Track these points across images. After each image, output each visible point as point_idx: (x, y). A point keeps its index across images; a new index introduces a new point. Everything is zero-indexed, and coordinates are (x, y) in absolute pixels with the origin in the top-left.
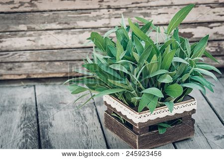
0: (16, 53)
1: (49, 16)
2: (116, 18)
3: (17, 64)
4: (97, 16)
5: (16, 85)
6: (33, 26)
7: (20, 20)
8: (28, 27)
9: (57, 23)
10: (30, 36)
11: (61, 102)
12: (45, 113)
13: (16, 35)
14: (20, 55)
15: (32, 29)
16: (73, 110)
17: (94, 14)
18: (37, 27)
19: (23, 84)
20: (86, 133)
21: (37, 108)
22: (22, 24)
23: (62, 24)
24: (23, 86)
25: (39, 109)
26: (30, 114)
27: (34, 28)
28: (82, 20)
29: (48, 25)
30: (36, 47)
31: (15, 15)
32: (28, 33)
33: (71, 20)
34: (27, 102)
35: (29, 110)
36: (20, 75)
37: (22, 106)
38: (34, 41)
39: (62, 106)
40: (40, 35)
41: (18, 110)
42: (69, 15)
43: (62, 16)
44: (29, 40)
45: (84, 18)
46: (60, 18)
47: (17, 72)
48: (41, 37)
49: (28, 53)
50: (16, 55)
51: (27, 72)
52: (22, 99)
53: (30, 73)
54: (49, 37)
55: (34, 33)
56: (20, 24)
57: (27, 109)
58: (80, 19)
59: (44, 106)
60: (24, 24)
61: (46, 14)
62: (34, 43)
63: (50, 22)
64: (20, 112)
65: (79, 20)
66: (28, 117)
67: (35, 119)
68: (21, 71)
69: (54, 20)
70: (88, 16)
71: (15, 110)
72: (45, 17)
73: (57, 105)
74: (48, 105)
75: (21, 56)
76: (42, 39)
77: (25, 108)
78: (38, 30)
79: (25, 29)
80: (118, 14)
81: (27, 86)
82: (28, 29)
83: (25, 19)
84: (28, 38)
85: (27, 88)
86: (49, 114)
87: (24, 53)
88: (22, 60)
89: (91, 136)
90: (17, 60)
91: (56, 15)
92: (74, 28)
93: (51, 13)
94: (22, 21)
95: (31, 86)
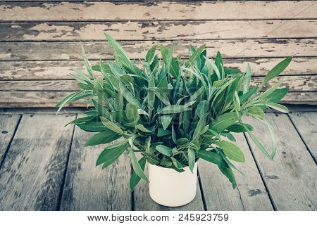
0: (58, 82)
1: (92, 46)
3: (59, 93)
4: (141, 47)
6: (75, 55)
7: (62, 48)
8: (70, 56)
9: (100, 53)
10: (73, 65)
12: (78, 150)
13: (58, 64)
14: (62, 85)
15: (74, 58)
17: (138, 45)
18: (80, 57)
20: (113, 180)
21: (71, 144)
22: (64, 53)
23: (105, 55)
24: (65, 114)
25: (73, 146)
26: (62, 152)
29: (91, 55)
31: (58, 43)
32: (70, 63)
34: (64, 136)
35: (63, 146)
37: (58, 140)
40: (83, 65)
41: (51, 146)
43: (105, 46)
45: (128, 49)
46: (104, 48)
48: (83, 67)
49: (70, 83)
50: (58, 84)
55: (76, 63)
56: (62, 53)
59: (79, 142)
60: (67, 53)
61: (89, 44)
63: (93, 53)
64: (53, 148)
67: (66, 159)
69: (97, 50)
70: (132, 48)
71: (48, 145)
72: (88, 47)
74: (84, 140)
77: (60, 143)
78: (80, 60)
79: (68, 58)
81: (70, 114)
82: (70, 58)
83: (67, 48)
84: (70, 68)
85: (69, 118)
86: (82, 152)
87: (67, 82)
88: (63, 89)
89: (118, 184)
90: (59, 89)
91: (100, 45)
93: (94, 43)
94: (64, 50)
95: (73, 115)
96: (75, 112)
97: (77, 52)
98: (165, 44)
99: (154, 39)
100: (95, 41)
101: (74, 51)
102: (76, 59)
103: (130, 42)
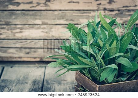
0: (33, 41)
1: (58, 14)
3: (33, 50)
6: (46, 21)
7: (37, 16)
8: (42, 22)
9: (65, 19)
10: (44, 28)
11: (62, 79)
12: (49, 86)
13: (33, 27)
14: (35, 43)
15: (45, 23)
16: (71, 85)
17: (93, 14)
18: (49, 22)
19: (37, 65)
21: (43, 83)
22: (38, 19)
23: (68, 21)
24: (37, 66)
25: (45, 83)
26: (37, 87)
27: (47, 23)
28: (84, 18)
29: (58, 21)
30: (48, 37)
31: (33, 12)
32: (42, 26)
33: (75, 18)
34: (37, 78)
35: (37, 84)
36: (35, 58)
37: (33, 81)
38: (47, 33)
39: (63, 82)
40: (51, 28)
41: (29, 83)
42: (74, 14)
43: (68, 14)
44: (43, 32)
46: (67, 16)
47: (32, 56)
48: (52, 30)
50: (32, 43)
51: (40, 56)
52: (34, 76)
53: (42, 57)
54: (58, 30)
55: (47, 27)
56: (36, 19)
57: (36, 83)
58: (82, 17)
59: (49, 81)
60: (40, 19)
61: (56, 13)
62: (46, 35)
63: (59, 19)
64: (30, 85)
66: (35, 89)
68: (36, 55)
69: (62, 17)
71: (27, 83)
72: (55, 15)
73: (59, 81)
74: (52, 81)
75: (36, 44)
76: (52, 31)
78: (50, 25)
79: (40, 23)
80: (112, 15)
81: (40, 66)
82: (42, 23)
83: (40, 16)
84: (42, 30)
86: (52, 87)
87: (39, 41)
88: (36, 47)
90: (33, 47)
91: (64, 14)
92: (77, 24)
93: (60, 12)
94: (38, 17)
95: (43, 67)
96: (44, 65)
97: (47, 19)
99: (105, 9)
100: (60, 10)
101: (45, 18)
102: (46, 24)
103: (87, 12)
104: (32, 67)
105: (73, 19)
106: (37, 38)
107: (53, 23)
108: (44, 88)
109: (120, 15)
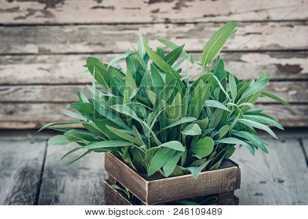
0: (20, 89)
1: (73, 32)
2: (178, 38)
3: (21, 106)
4: (149, 34)
5: (19, 138)
6: (47, 46)
7: (28, 36)
8: (39, 48)
9: (86, 43)
10: (43, 62)
11: (81, 166)
12: (53, 181)
13: (20, 60)
14: (25, 92)
15: (46, 51)
16: (98, 179)
17: (142, 31)
18: (54, 49)
19: (30, 136)
22: (30, 43)
23: (92, 46)
24: (29, 139)
26: (29, 183)
28: (124, 40)
29: (72, 46)
30: (52, 79)
31: (21, 29)
32: (40, 58)
33: (107, 40)
34: (30, 165)
35: (30, 177)
36: (26, 122)
37: (21, 170)
38: (48, 70)
39: (82, 172)
40: (58, 61)
41: (13, 176)
42: (104, 32)
43: (93, 33)
44: (41, 69)
45: (127, 37)
46: (91, 36)
47: (20, 118)
48: (60, 64)
49: (38, 89)
50: (20, 92)
51: (36, 119)
52: (23, 161)
53: (41, 120)
54: (72, 65)
55: (49, 58)
56: (27, 43)
57: (27, 175)
58: (121, 37)
59: (54, 171)
60: (34, 43)
61: (68, 30)
62: (48, 74)
63: (74, 42)
64: (15, 178)
65: (119, 40)
66: (25, 187)
68: (27, 116)
69: (80, 39)
70: (134, 35)
71: (9, 175)
72: (66, 34)
73: (74, 171)
74: (60, 170)
75: (28, 94)
76: (60, 68)
77: (24, 173)
78: (55, 54)
79: (36, 51)
80: (181, 32)
81: (36, 140)
82: (40, 51)
83: (35, 36)
84: (39, 65)
85: (36, 144)
86: (58, 184)
87: (33, 88)
88: (28, 99)
90: (22, 99)
91: (85, 31)
92: (111, 52)
93: (76, 28)
94: (30, 39)
95: (41, 141)
96: (45, 137)
97: (49, 42)
98: (185, 29)
99: (167, 21)
100: (77, 24)
101: (44, 41)
102: (48, 52)
103: (131, 26)
104: (21, 141)
105: (103, 42)
106: (29, 82)
107: (63, 51)
108: (42, 185)
109: (199, 33)
